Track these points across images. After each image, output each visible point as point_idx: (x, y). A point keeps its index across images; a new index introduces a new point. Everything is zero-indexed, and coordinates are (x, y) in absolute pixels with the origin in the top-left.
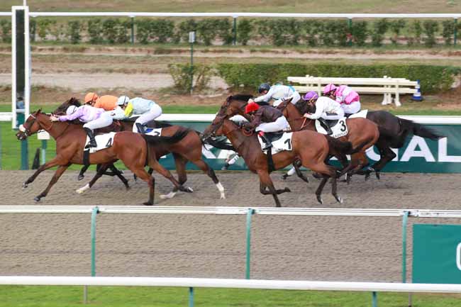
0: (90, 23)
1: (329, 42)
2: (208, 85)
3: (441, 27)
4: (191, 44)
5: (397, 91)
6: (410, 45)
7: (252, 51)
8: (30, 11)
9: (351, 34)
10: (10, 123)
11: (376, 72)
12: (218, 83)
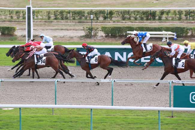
0: (54, 12)
1: (142, 19)
2: (98, 34)
3: (184, 13)
4: (92, 20)
5: (168, 36)
7: (114, 22)
8: (33, 7)
9: (151, 16)
11: (160, 29)
12: (101, 34)
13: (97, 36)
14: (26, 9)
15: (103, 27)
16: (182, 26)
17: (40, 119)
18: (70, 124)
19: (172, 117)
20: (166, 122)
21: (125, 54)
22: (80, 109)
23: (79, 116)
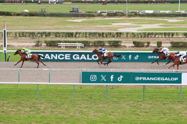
0: (19, 33)
1: (66, 36)
2: (42, 45)
3: (88, 33)
4: (39, 37)
5: (80, 46)
6: (82, 37)
7: (51, 38)
8: (7, 30)
9: (70, 35)
10: (3, 52)
11: (75, 42)
12: (44, 44)
14: (3, 31)
15: (45, 41)
16: (87, 41)
17: (10, 89)
18: (26, 92)
19: (81, 88)
20: (78, 91)
21: (56, 55)
22: (32, 84)
23: (32, 88)
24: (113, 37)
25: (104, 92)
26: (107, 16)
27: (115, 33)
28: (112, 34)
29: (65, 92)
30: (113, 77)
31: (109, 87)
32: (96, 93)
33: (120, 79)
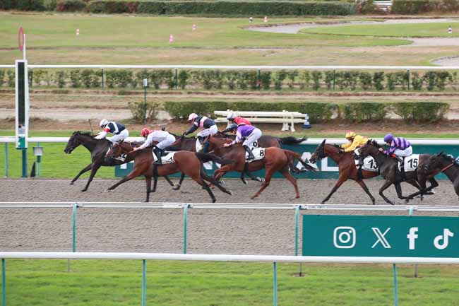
0: (72, 73)
1: (244, 87)
2: (156, 117)
3: (324, 76)
4: (145, 87)
5: (293, 121)
6: (302, 88)
7: (189, 93)
8: (29, 64)
9: (260, 81)
10: (13, 144)
11: (277, 107)
12: (164, 115)
13: (156, 119)
14: (16, 66)
15: (167, 103)
17: (43, 280)
18: (101, 290)
19: (301, 274)
23: (120, 274)
24: (417, 86)
25: (384, 291)
26: (392, 13)
27: (421, 75)
28: (414, 79)
29: (243, 288)
30: (416, 233)
31: (403, 273)
32: (354, 293)
33: (441, 242)
